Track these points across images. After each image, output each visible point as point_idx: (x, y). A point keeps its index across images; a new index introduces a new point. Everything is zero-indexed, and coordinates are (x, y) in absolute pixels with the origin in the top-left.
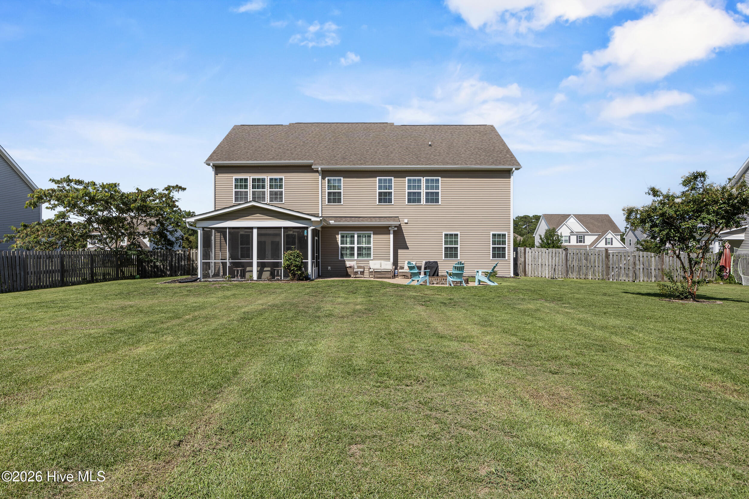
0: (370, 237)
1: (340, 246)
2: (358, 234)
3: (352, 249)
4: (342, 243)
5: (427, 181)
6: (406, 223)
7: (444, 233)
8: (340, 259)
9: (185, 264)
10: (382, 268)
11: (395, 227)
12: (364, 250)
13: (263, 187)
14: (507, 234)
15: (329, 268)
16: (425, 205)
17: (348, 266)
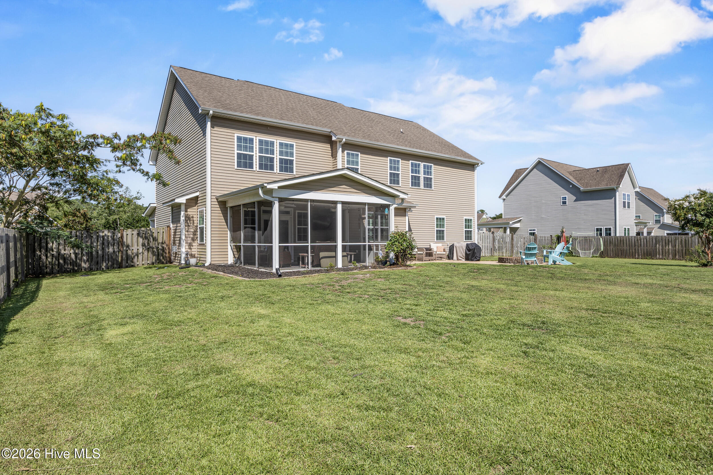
2: (381, 214)
5: (424, 166)
7: (435, 217)
9: (114, 252)
11: (410, 209)
12: (384, 232)
13: (272, 152)
14: (473, 219)
16: (423, 189)
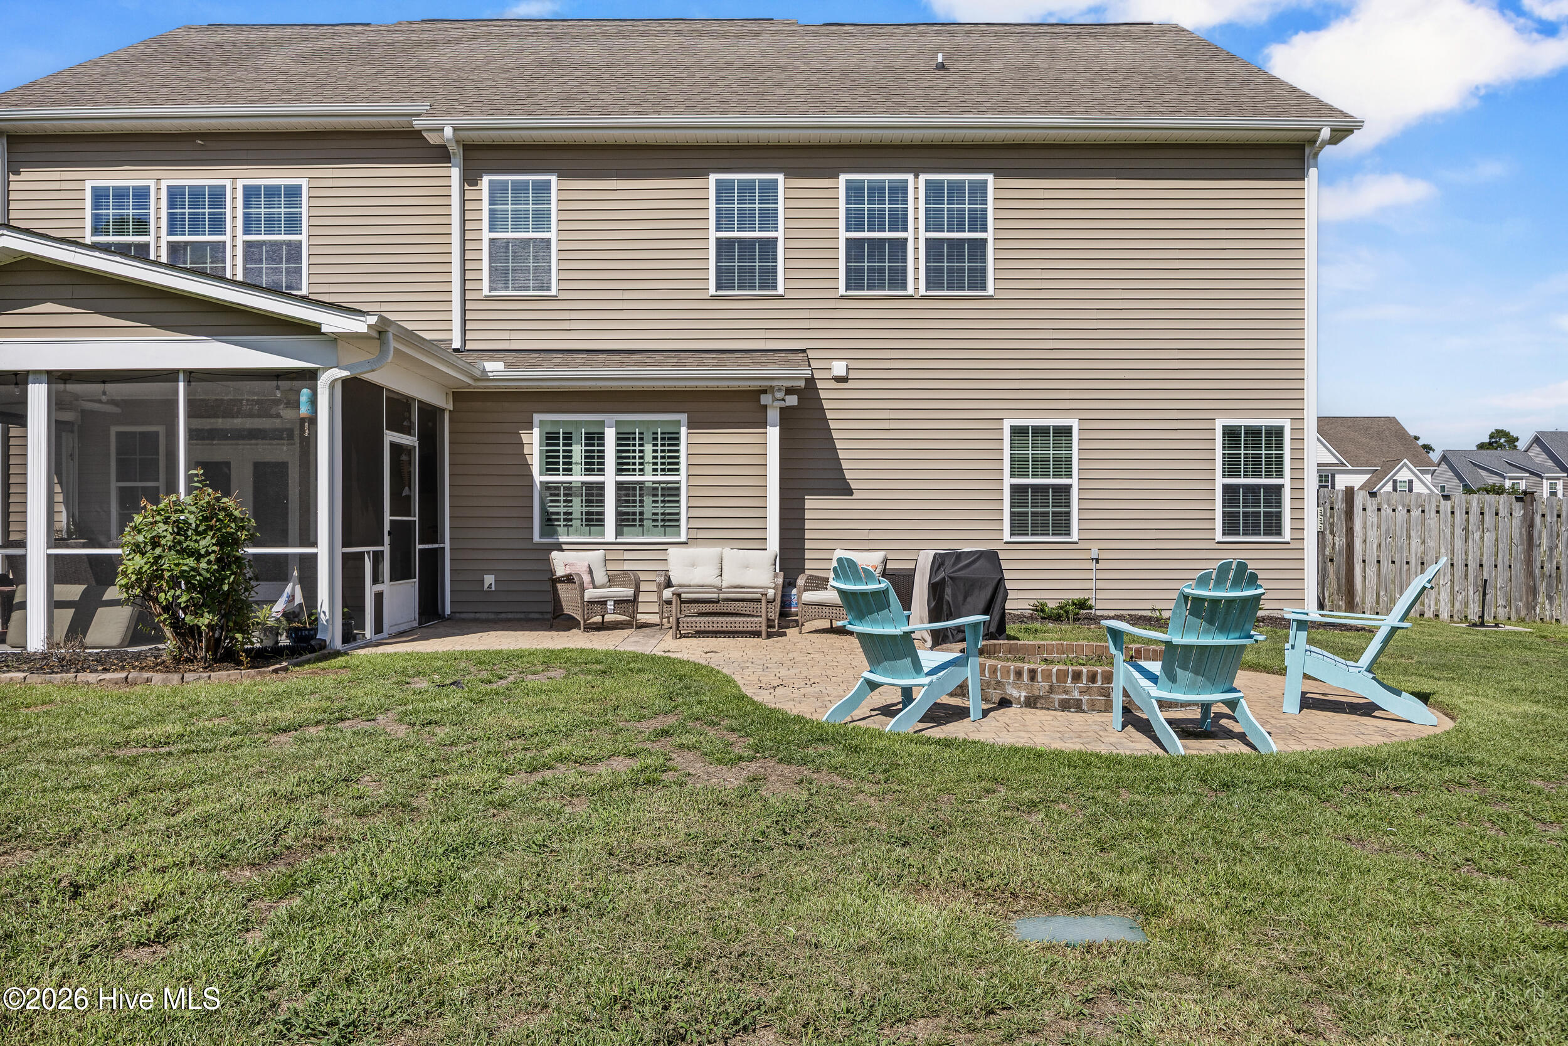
0: (675, 438)
1: (538, 478)
2: (618, 424)
3: (595, 492)
4: (550, 466)
5: (934, 192)
6: (838, 379)
7: (1007, 425)
8: (537, 538)
10: (728, 579)
11: (789, 391)
12: (648, 500)
13: (217, 225)
14: (1287, 425)
15: (489, 579)
16: (923, 298)
17: (560, 572)
